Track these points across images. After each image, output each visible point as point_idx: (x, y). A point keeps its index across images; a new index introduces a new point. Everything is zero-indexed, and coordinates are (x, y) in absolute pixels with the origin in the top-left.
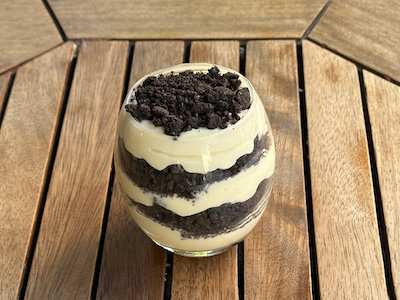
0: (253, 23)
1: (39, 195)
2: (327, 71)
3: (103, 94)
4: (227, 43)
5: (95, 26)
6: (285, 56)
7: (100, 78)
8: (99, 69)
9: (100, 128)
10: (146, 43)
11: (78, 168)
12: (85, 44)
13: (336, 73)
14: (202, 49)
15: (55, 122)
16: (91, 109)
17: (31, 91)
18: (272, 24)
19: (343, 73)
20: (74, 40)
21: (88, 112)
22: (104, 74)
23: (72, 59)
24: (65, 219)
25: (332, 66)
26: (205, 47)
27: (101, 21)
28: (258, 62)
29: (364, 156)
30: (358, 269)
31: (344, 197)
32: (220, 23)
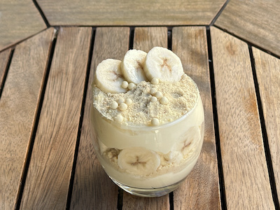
0: (176, 15)
1: (30, 133)
2: (228, 48)
3: (75, 64)
4: (159, 28)
5: (69, 17)
6: (199, 37)
7: (72, 52)
8: (72, 46)
9: (72, 87)
10: (104, 28)
11: (57, 114)
12: (62, 29)
13: (234, 49)
14: (142, 32)
15: (41, 83)
16: (66, 74)
17: (25, 61)
18: (189, 15)
19: (239, 49)
20: (55, 27)
21: (64, 76)
22: (75, 50)
23: (53, 39)
24: (49, 150)
25: (231, 44)
26: (144, 31)
27: (73, 13)
28: (180, 41)
29: (254, 106)
30: (252, 184)
31: (241, 134)
32: (154, 15)
